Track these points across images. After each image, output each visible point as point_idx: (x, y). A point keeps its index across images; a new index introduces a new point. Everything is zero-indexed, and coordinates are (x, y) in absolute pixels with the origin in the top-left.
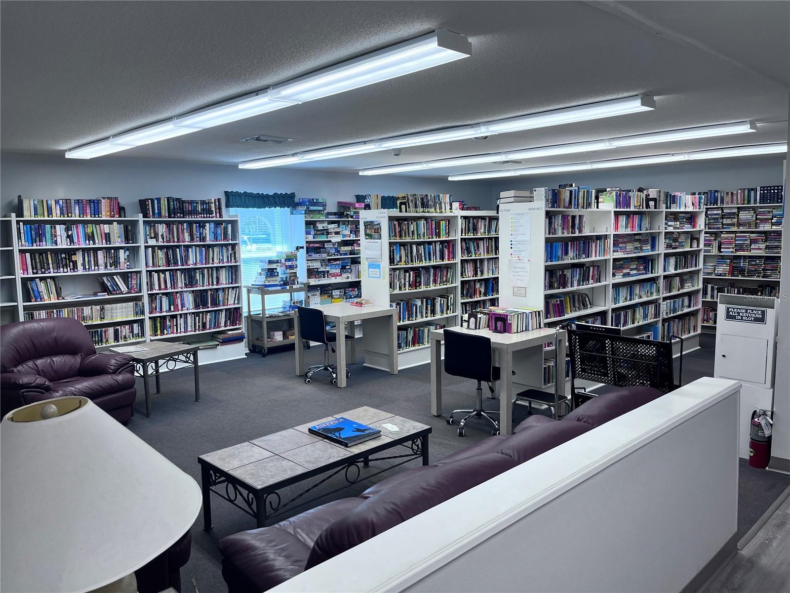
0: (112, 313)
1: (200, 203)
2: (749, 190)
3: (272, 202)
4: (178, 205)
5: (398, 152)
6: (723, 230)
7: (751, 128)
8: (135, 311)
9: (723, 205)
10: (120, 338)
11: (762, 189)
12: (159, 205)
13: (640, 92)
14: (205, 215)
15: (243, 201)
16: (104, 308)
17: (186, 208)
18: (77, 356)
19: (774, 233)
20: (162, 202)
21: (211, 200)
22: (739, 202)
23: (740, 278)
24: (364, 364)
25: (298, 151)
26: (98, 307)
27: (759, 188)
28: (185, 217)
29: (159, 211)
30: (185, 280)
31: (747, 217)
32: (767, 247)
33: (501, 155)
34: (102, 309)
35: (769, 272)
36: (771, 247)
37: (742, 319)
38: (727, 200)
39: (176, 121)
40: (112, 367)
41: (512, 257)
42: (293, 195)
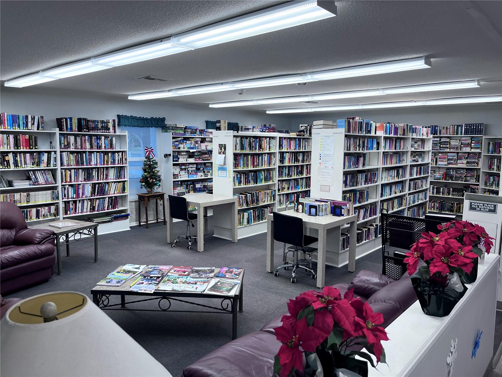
0: (35, 198)
1: (100, 122)
2: (458, 126)
3: (150, 123)
4: (85, 123)
5: (241, 92)
6: (440, 151)
7: (478, 85)
8: (52, 197)
9: (441, 135)
10: (40, 216)
11: (466, 125)
12: (71, 123)
13: (424, 55)
14: (104, 131)
15: (130, 121)
16: (29, 195)
17: (90, 126)
18: (13, 230)
19: (473, 154)
20: (73, 120)
21: (109, 120)
22: (451, 133)
23: (450, 181)
24: (213, 235)
25: (173, 88)
26: (25, 194)
27: (464, 125)
28: (89, 131)
29: (71, 127)
30: (85, 176)
31: (455, 144)
32: (467, 163)
33: (308, 97)
34: (28, 195)
35: (468, 178)
36: (470, 163)
37: (480, 210)
38: (444, 132)
39: (93, 60)
40: (38, 240)
41: (320, 165)
42: (163, 120)
